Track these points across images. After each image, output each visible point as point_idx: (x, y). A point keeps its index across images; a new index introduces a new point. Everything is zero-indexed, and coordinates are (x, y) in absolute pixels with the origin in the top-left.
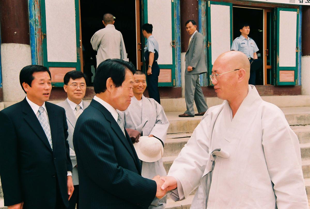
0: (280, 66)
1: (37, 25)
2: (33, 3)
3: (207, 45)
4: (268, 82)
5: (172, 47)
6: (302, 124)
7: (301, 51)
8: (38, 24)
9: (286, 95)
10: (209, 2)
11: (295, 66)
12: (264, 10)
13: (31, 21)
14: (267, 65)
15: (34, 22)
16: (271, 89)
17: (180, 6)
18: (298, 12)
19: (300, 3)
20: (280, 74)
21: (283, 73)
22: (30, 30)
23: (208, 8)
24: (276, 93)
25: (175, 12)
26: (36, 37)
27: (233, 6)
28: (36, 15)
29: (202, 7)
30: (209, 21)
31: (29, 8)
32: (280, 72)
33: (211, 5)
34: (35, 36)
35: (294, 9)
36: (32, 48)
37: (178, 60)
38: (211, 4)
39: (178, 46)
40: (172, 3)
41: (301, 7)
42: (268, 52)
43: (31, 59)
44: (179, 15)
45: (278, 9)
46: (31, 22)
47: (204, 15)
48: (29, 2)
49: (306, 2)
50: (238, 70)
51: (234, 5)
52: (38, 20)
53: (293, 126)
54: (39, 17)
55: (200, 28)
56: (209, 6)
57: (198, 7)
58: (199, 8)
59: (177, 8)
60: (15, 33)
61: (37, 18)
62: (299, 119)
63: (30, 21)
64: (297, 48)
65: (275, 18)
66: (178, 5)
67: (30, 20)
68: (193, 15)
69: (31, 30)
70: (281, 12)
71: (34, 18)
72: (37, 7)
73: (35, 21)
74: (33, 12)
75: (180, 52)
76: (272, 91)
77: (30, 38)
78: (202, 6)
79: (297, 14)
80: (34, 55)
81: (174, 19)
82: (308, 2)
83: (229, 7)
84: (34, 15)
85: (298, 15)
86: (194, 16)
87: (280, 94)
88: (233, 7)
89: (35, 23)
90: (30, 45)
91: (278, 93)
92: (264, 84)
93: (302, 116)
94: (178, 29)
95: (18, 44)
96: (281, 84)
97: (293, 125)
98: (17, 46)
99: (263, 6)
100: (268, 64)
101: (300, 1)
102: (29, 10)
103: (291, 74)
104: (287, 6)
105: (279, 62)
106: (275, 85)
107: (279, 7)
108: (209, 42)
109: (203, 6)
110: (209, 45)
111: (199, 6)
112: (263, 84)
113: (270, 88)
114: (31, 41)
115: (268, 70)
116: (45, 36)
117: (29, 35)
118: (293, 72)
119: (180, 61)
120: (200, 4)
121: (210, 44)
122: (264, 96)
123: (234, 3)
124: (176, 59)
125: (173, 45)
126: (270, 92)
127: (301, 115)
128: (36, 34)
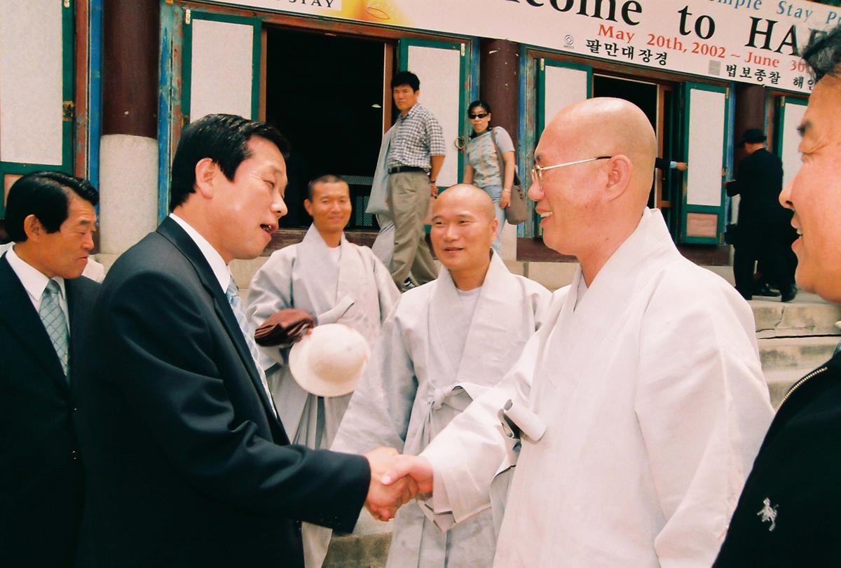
0: (688, 203)
1: (174, 99)
2: (168, 55)
5: (459, 150)
7: (732, 174)
8: (177, 96)
10: (543, 60)
11: (720, 205)
12: (658, 85)
13: (163, 91)
15: (169, 92)
17: (479, 66)
18: (727, 94)
19: (730, 76)
20: (688, 220)
21: (695, 219)
22: (159, 109)
23: (540, 73)
25: (469, 78)
26: (170, 123)
27: (595, 74)
28: (174, 78)
29: (527, 72)
30: (540, 102)
31: (160, 64)
32: (689, 215)
33: (546, 66)
34: (169, 120)
35: (719, 89)
36: (161, 144)
38: (546, 64)
40: (462, 59)
41: (733, 85)
43: (156, 167)
44: (478, 84)
45: (687, 86)
46: (163, 93)
47: (532, 86)
48: (161, 53)
49: (741, 76)
50: (608, 159)
51: (595, 70)
52: (177, 89)
54: (178, 82)
55: (521, 113)
56: (542, 69)
57: (517, 69)
58: (521, 71)
59: (473, 70)
60: (127, 113)
61: (175, 84)
63: (160, 91)
64: (724, 167)
65: (681, 102)
66: (475, 64)
67: (161, 88)
68: (507, 85)
69: (160, 107)
70: (692, 91)
71: (168, 83)
72: (176, 62)
73: (171, 90)
74: (168, 73)
77: (158, 125)
78: (528, 69)
79: (726, 99)
80: (165, 160)
81: (466, 92)
82: (746, 76)
83: (585, 73)
84: (169, 79)
85: (727, 101)
86: (509, 87)
88: (595, 76)
89: (171, 94)
90: (156, 139)
95: (131, 136)
96: (689, 241)
98: (128, 139)
99: (657, 76)
100: (664, 196)
101: (730, 73)
102: (160, 68)
103: (710, 222)
104: (706, 81)
105: (686, 194)
107: (690, 81)
109: (530, 68)
111: (521, 67)
114: (159, 131)
116: (187, 121)
117: (156, 118)
118: (715, 217)
120: (524, 65)
123: (596, 67)
125: (460, 146)
128: (170, 117)
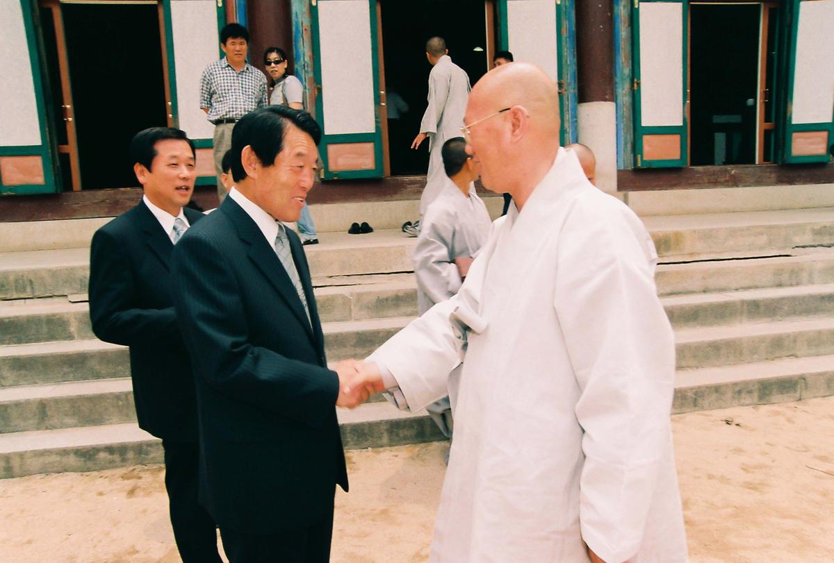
0: (793, 123)
1: (307, 72)
2: (300, 35)
3: (632, 85)
4: (766, 157)
6: (825, 243)
8: (310, 69)
9: (805, 182)
11: (831, 122)
13: (298, 67)
14: (766, 121)
16: (771, 172)
17: (575, 11)
20: (793, 141)
21: (800, 138)
23: (634, 11)
24: (781, 181)
25: (565, 24)
27: (692, 3)
28: (306, 53)
29: (622, 11)
30: (636, 38)
31: (294, 43)
32: (795, 135)
33: (640, 3)
37: (572, 118)
38: (640, 1)
39: (572, 91)
40: (558, 7)
42: (767, 95)
44: (573, 29)
47: (627, 25)
48: (294, 34)
52: (309, 63)
53: (803, 247)
54: (310, 57)
55: (617, 52)
56: (636, 6)
57: (612, 10)
58: (616, 11)
59: (568, 16)
61: (307, 59)
62: (816, 234)
66: (570, 11)
67: (297, 64)
68: (601, 27)
71: (302, 59)
72: (307, 40)
73: (304, 65)
74: (301, 49)
75: (576, 103)
76: (773, 175)
78: (622, 8)
81: (563, 38)
83: (680, 4)
84: (302, 55)
86: (603, 28)
87: (791, 182)
88: (692, 5)
89: (304, 68)
91: (786, 179)
92: (757, 163)
93: (825, 227)
94: (572, 58)
96: (793, 161)
97: (802, 245)
100: (767, 118)
102: (294, 47)
103: (820, 139)
105: (791, 113)
106: (780, 163)
108: (636, 80)
109: (624, 7)
110: (635, 85)
111: (616, 8)
112: (753, 162)
113: (768, 170)
115: (767, 134)
116: (320, 90)
118: (825, 134)
119: (576, 121)
121: (639, 84)
122: (756, 186)
124: (568, 116)
125: (560, 89)
126: (770, 178)
127: (823, 225)
